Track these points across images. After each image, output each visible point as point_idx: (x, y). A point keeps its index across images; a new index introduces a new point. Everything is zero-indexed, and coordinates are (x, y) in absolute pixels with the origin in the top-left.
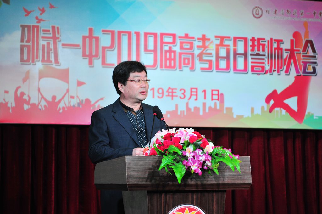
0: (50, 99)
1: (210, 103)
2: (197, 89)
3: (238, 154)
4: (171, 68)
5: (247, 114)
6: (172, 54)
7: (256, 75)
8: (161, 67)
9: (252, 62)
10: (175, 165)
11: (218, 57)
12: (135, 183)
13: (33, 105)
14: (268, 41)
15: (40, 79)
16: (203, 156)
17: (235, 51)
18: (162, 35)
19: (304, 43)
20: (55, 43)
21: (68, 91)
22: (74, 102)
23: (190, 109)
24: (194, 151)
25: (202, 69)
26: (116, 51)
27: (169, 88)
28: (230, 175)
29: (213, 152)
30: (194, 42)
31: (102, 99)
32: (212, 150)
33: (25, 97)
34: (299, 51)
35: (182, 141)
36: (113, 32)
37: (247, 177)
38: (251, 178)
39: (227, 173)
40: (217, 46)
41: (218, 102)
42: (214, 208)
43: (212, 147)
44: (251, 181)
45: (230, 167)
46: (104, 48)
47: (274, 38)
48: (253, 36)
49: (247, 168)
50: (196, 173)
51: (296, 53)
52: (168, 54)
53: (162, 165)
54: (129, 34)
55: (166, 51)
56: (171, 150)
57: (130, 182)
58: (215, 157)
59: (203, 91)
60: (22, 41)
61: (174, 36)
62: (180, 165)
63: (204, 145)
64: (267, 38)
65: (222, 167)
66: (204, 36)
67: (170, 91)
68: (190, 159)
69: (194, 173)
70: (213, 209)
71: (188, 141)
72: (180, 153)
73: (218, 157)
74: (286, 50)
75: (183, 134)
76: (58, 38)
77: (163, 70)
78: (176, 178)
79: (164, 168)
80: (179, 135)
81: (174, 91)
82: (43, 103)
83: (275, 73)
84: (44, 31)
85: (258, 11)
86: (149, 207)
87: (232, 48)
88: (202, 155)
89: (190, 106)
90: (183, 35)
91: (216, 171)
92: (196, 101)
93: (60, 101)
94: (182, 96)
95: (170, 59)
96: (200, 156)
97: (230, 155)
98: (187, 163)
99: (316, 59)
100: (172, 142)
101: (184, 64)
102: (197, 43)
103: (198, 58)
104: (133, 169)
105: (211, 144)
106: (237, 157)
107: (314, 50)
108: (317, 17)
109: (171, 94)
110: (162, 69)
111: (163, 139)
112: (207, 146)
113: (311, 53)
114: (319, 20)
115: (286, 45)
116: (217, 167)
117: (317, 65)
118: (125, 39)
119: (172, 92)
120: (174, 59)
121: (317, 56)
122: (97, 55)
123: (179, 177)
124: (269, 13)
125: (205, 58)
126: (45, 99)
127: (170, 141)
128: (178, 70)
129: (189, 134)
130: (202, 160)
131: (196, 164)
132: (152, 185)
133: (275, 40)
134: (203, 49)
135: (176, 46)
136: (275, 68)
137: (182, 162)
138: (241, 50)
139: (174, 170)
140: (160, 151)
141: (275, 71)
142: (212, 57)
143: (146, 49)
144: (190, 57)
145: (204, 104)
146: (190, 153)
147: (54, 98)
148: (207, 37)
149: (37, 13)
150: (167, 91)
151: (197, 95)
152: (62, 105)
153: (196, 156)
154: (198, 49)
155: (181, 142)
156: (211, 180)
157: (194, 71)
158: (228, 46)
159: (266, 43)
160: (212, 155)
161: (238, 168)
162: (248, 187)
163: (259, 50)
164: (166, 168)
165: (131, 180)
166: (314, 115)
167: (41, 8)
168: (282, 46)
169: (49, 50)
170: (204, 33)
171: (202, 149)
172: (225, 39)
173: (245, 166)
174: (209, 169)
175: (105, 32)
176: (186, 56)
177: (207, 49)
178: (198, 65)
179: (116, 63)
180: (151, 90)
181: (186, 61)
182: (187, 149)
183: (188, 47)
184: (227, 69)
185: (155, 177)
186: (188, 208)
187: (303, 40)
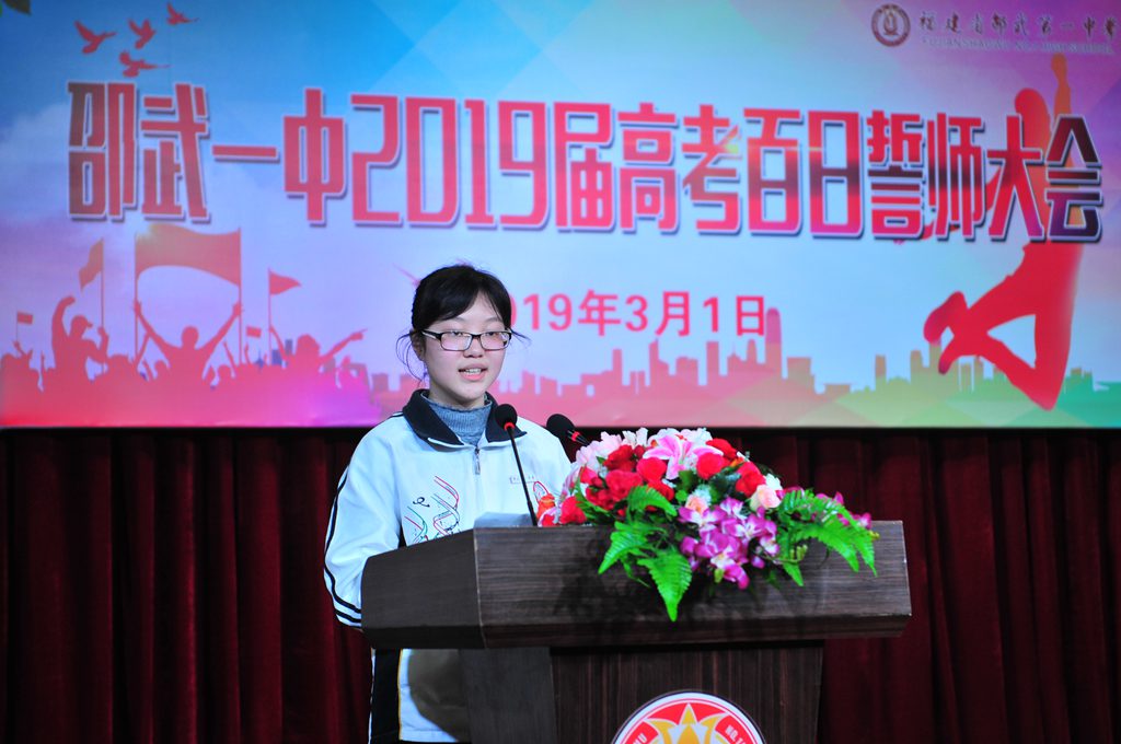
0: (175, 340)
1: (733, 344)
2: (686, 296)
3: (871, 513)
4: (596, 223)
5: (862, 379)
6: (599, 175)
7: (890, 244)
8: (561, 220)
9: (876, 200)
10: (656, 556)
11: (757, 184)
12: (509, 620)
13: (120, 360)
14: (931, 124)
15: (139, 271)
16: (746, 521)
17: (816, 161)
18: (561, 108)
19: (1053, 129)
20: (190, 146)
21: (237, 310)
22: (260, 349)
23: (665, 367)
24: (715, 506)
25: (701, 224)
26: (402, 167)
27: (591, 295)
28: (836, 587)
29: (781, 506)
30: (674, 133)
31: (357, 336)
32: (775, 503)
33: (91, 335)
34: (1037, 155)
35: (671, 474)
36: (389, 104)
37: (892, 593)
38: (908, 597)
39: (827, 580)
40: (753, 143)
41: (760, 341)
42: (781, 703)
43: (777, 492)
44: (910, 608)
45: (843, 560)
46: (360, 159)
47: (950, 113)
48: (878, 108)
49: (897, 562)
50: (731, 582)
51: (1028, 165)
52: (583, 175)
53: (611, 556)
54: (448, 107)
55: (577, 167)
56: (637, 501)
57: (492, 617)
58: (792, 523)
59: (706, 304)
60: (75, 138)
61: (603, 111)
62: (672, 559)
63: (748, 485)
64: (928, 115)
65: (818, 557)
66: (707, 110)
67: (594, 303)
68: (705, 533)
69: (724, 580)
70: (778, 709)
71: (691, 472)
72: (671, 510)
73: (801, 525)
74: (992, 154)
75: (672, 447)
76: (201, 127)
77: (568, 231)
78: (661, 601)
79: (617, 565)
80: (663, 452)
81: (608, 303)
82: (153, 355)
83: (957, 236)
84: (149, 102)
85: (894, 20)
86: (556, 703)
87: (804, 151)
88: (743, 517)
89: (663, 356)
90: (635, 109)
91: (795, 574)
92: (685, 338)
93: (211, 346)
94: (637, 321)
95: (591, 195)
96: (739, 522)
97: (840, 515)
98: (696, 547)
99: (1099, 185)
100: (636, 477)
101: (641, 208)
102: (682, 137)
103: (689, 187)
104: (502, 572)
105: (772, 483)
106: (864, 522)
107: (1089, 155)
108: (1101, 40)
109: (595, 315)
110: (563, 228)
111: (605, 468)
112: (760, 488)
113: (1078, 163)
114: (1107, 50)
115: (993, 139)
116: (799, 559)
117: (1101, 206)
118: (433, 126)
119: (601, 309)
120: (606, 194)
121: (1099, 172)
122: (336, 185)
123: (671, 595)
124: (930, 27)
125: (713, 187)
126: (159, 341)
127: (629, 474)
128: (619, 230)
129: (694, 448)
130: (744, 537)
131: (729, 549)
133: (954, 121)
134: (704, 155)
135: (609, 147)
136: (955, 217)
137: (679, 546)
138: (836, 156)
139: (655, 574)
140: (599, 509)
141: (957, 227)
142: (738, 182)
143: (507, 160)
144: (662, 186)
145: (713, 348)
146: (705, 514)
147: (190, 334)
148: (720, 113)
149: (125, 41)
150: (584, 306)
151: (686, 317)
152: (217, 359)
153: (724, 523)
154: (687, 157)
155: (668, 477)
156: (775, 607)
157: (675, 233)
158: (793, 143)
159: (924, 132)
160: (780, 517)
161: (869, 558)
162: (900, 629)
163: (898, 156)
164: (627, 567)
165: (494, 612)
166: (1095, 379)
167: (139, 24)
168: (978, 141)
169: (170, 169)
170: (707, 101)
171: (743, 499)
172: (779, 120)
173: (888, 555)
174: (769, 566)
175: (363, 102)
176: (647, 181)
177: (719, 155)
178: (689, 212)
179: (403, 212)
180: (527, 301)
181: (648, 200)
182: (690, 499)
183: (653, 149)
184: (790, 226)
185: (585, 600)
186: (692, 705)
187: (1052, 120)
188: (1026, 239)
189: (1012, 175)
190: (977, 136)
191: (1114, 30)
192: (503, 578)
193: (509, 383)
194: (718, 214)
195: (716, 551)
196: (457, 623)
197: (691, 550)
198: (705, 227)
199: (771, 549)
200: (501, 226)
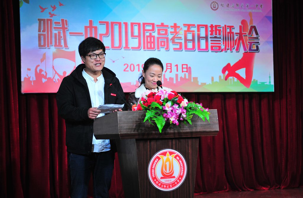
0: (62, 74)
1: (181, 75)
2: (171, 64)
3: (208, 108)
4: (152, 49)
5: (208, 81)
6: (152, 38)
7: (215, 53)
8: (144, 48)
9: (211, 43)
10: (157, 118)
11: (186, 40)
12: (126, 133)
13: (50, 78)
14: (223, 27)
15: (54, 59)
16: (179, 109)
17: (199, 35)
18: (144, 24)
19: (249, 28)
20: (64, 32)
21: (75, 67)
23: (167, 79)
24: (172, 106)
25: (174, 49)
26: (110, 37)
28: (202, 125)
29: (187, 106)
30: (168, 29)
32: (186, 105)
33: (43, 73)
34: (246, 34)
35: (162, 99)
36: (107, 23)
37: (215, 126)
38: (218, 127)
39: (199, 123)
40: (185, 31)
41: (187, 74)
42: (189, 151)
43: (187, 103)
44: (219, 129)
45: (201, 118)
46: (101, 35)
47: (227, 25)
48: (212, 24)
49: (215, 119)
50: (174, 124)
51: (244, 36)
52: (149, 38)
53: (146, 118)
54: (120, 24)
55: (147, 37)
56: (153, 106)
57: (122, 132)
58: (189, 110)
59: (175, 66)
60: (39, 31)
61: (153, 25)
62: (161, 118)
63: (180, 101)
64: (222, 25)
65: (195, 118)
66: (175, 24)
68: (168, 112)
69: (172, 123)
70: (188, 153)
71: (167, 98)
72: (161, 108)
73: (192, 110)
74: (236, 33)
75: (163, 92)
76: (67, 28)
77: (146, 50)
78: (158, 128)
79: (148, 120)
80: (160, 94)
82: (57, 77)
83: (229, 51)
84: (55, 23)
85: (215, 5)
86: (137, 152)
87: (196, 33)
88: (178, 109)
89: (166, 77)
90: (160, 24)
91: (190, 122)
92: (171, 73)
95: (151, 42)
96: (177, 109)
97: (201, 108)
98: (166, 115)
99: (259, 40)
100: (154, 99)
101: (161, 45)
102: (170, 30)
103: (171, 41)
105: (186, 100)
106: (207, 110)
107: (257, 34)
108: (259, 9)
111: (147, 97)
112: (182, 102)
113: (254, 35)
114: (261, 11)
115: (236, 30)
116: (191, 118)
117: (259, 44)
118: (116, 28)
120: (154, 42)
121: (259, 37)
123: (160, 127)
124: (223, 6)
125: (177, 41)
126: (58, 74)
127: (152, 99)
128: (157, 50)
129: (167, 93)
130: (178, 113)
131: (174, 116)
132: (139, 135)
133: (228, 26)
134: (175, 34)
135: (154, 32)
136: (228, 47)
137: (163, 115)
138: (203, 34)
139: (156, 122)
140: (145, 107)
141: (229, 49)
142: (182, 40)
143: (132, 35)
144: (166, 41)
145: (177, 75)
146: (169, 108)
147: (65, 73)
148: (178, 25)
149: (50, 10)
151: (171, 69)
153: (173, 110)
154: (171, 34)
156: (186, 129)
157: (169, 51)
158: (194, 31)
159: (222, 29)
160: (187, 108)
161: (208, 118)
162: (216, 134)
163: (216, 34)
164: (149, 120)
165: (122, 131)
166: (258, 82)
167: (53, 6)
168: (233, 31)
169: (60, 37)
170: (175, 22)
171: (179, 104)
172: (191, 26)
173: (213, 117)
174: (184, 120)
175: (101, 23)
176: (163, 40)
177: (178, 34)
178: (172, 46)
179: (110, 46)
180: (137, 65)
181: (163, 44)
182: (166, 104)
183: (164, 33)
184: (193, 49)
185: (141, 128)
186: (169, 152)
187: (249, 26)
188: (244, 52)
189: (241, 38)
190: (233, 30)
191: (262, 7)
192: (124, 123)
193: (133, 83)
194: (178, 47)
195: (171, 116)
196: (114, 133)
197: (165, 116)
198: (175, 49)
199: (184, 116)
200: (131, 49)
